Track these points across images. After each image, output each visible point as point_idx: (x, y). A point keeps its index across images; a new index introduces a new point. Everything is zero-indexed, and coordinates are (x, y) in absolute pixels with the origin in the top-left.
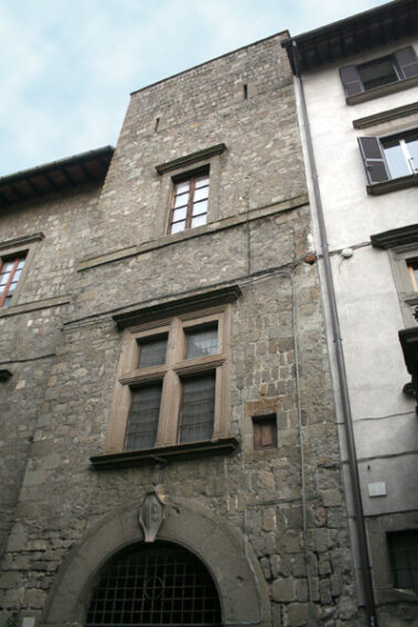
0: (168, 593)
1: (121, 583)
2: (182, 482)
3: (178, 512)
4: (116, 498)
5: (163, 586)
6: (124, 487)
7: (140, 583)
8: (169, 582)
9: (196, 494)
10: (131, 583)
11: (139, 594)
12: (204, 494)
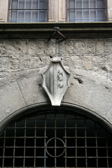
0: (71, 152)
1: (20, 142)
2: (81, 56)
3: (80, 82)
4: (10, 66)
5: (65, 146)
6: (18, 56)
7: (40, 143)
8: (70, 142)
9: (96, 68)
10: (30, 142)
11: (40, 152)
12: (104, 69)
